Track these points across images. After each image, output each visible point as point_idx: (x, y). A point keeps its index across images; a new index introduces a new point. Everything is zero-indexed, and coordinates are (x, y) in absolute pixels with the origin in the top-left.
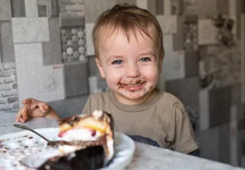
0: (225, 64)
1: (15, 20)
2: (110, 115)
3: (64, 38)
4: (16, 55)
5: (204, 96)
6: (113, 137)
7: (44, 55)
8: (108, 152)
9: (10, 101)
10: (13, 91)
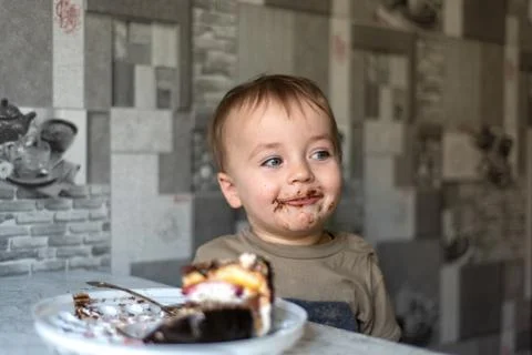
0: (494, 218)
1: (115, 112)
2: (267, 264)
3: (197, 149)
4: (114, 171)
5: (450, 276)
6: (272, 300)
7: (162, 176)
8: (261, 325)
9: (96, 252)
10: (102, 235)
